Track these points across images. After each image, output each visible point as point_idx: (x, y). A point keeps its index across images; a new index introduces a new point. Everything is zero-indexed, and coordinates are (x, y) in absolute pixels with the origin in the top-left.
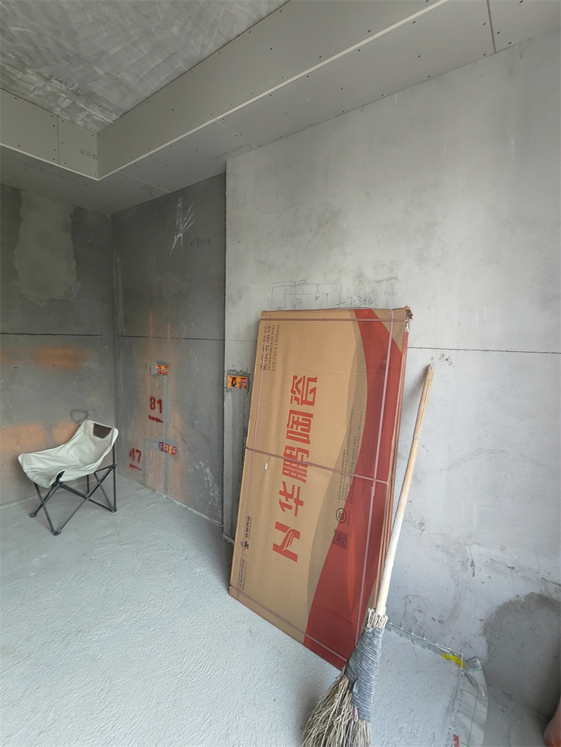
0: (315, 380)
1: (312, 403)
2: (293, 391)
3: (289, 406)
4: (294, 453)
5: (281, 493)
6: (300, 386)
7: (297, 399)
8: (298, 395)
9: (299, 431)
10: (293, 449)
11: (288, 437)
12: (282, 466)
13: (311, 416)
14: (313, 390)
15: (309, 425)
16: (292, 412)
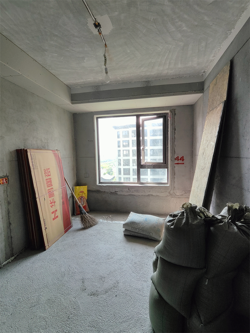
0: (49, 169)
1: (50, 175)
2: (45, 174)
3: (45, 178)
4: (50, 191)
5: (50, 204)
6: (46, 172)
7: (46, 175)
8: (46, 174)
9: (50, 184)
10: (49, 190)
11: (48, 187)
12: (48, 196)
13: (51, 178)
14: (50, 172)
15: (51, 181)
16: (46, 180)
